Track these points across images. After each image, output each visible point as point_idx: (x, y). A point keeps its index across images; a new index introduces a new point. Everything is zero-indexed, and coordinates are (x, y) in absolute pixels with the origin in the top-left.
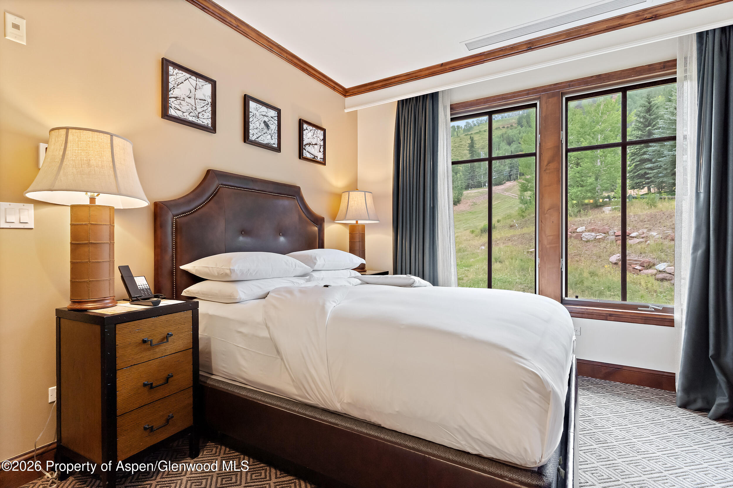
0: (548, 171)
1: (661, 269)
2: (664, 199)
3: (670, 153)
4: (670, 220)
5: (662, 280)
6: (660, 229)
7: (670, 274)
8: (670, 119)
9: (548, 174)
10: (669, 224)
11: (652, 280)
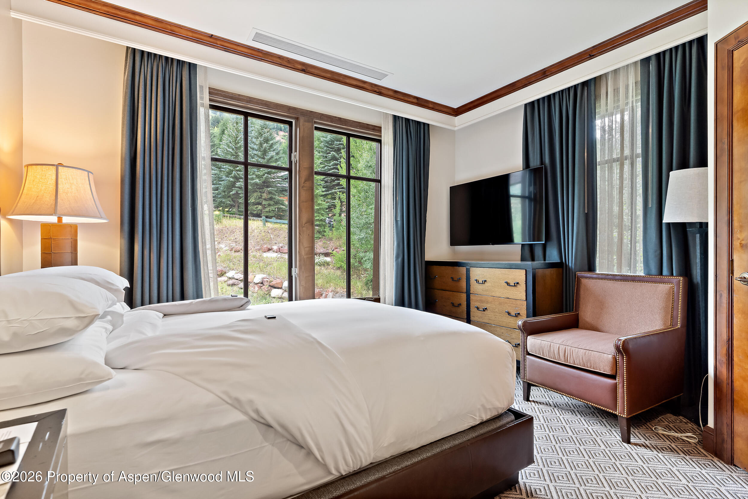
0: (305, 188)
1: (230, 277)
2: (227, 217)
3: (227, 178)
4: (233, 235)
5: (233, 285)
6: (227, 242)
7: (237, 279)
8: (227, 150)
9: (305, 191)
10: (232, 239)
11: (225, 285)
